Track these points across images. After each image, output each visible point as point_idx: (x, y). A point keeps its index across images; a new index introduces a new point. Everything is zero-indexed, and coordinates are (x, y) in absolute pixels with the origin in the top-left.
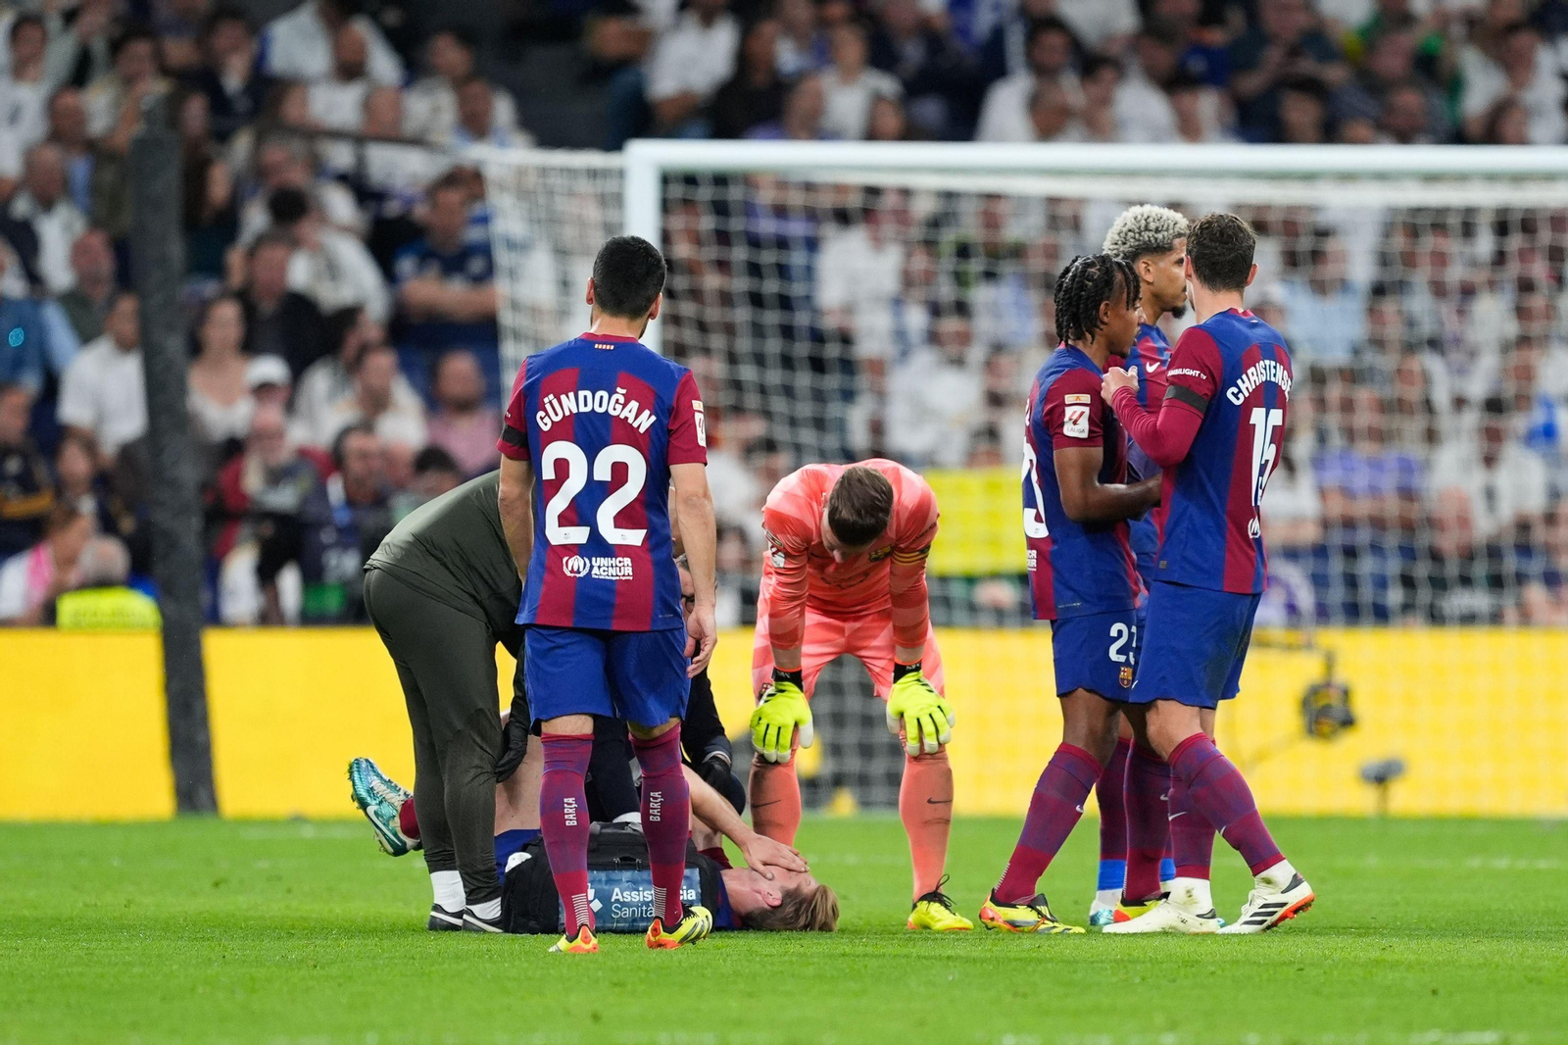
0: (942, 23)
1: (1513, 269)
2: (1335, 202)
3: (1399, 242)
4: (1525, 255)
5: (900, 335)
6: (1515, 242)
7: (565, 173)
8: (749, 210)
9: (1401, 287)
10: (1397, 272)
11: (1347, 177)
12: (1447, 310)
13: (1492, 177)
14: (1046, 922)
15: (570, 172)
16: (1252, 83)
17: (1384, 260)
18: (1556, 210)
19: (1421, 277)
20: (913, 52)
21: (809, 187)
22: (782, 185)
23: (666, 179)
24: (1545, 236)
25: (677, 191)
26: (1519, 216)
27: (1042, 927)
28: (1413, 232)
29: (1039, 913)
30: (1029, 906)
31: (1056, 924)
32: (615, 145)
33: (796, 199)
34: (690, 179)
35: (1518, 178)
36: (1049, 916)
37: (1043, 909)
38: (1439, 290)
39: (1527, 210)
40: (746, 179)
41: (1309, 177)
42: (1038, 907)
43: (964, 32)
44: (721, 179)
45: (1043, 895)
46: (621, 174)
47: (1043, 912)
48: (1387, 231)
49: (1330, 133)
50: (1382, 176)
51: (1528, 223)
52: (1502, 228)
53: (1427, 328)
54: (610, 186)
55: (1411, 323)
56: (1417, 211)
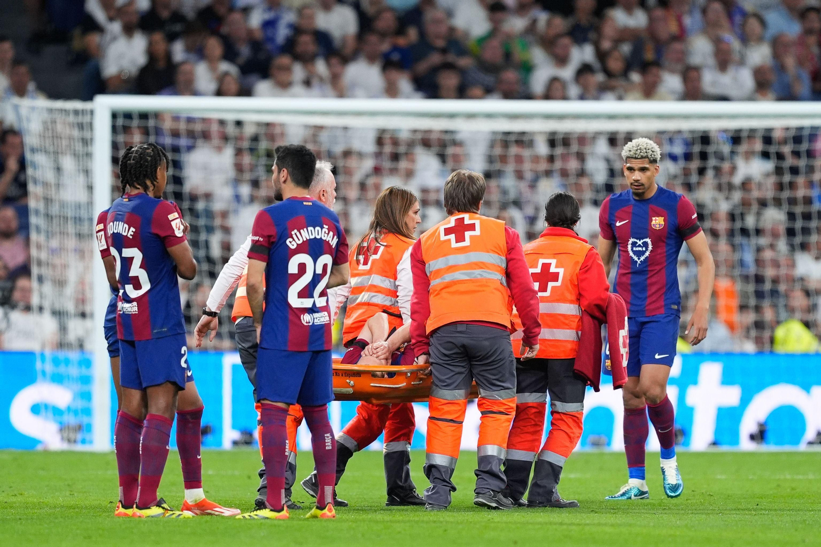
0: (259, 35)
1: (558, 165)
2: (463, 128)
3: (498, 151)
4: (564, 157)
5: (237, 198)
6: (559, 151)
7: (63, 112)
8: (158, 131)
9: (499, 174)
10: (497, 166)
11: (471, 116)
12: (523, 186)
13: (548, 117)
14: (169, 512)
15: (66, 112)
16: (423, 67)
17: (490, 159)
18: (580, 133)
19: (510, 168)
20: (245, 51)
21: (190, 120)
22: (176, 118)
23: (114, 116)
24: (574, 148)
25: (120, 122)
26: (561, 136)
27: (167, 515)
28: (506, 144)
29: (163, 508)
30: (157, 506)
31: (174, 512)
32: (89, 97)
33: (182, 126)
34: (128, 116)
35: (561, 117)
36: (169, 509)
37: (165, 505)
38: (519, 175)
39: (566, 134)
40: (157, 115)
41: (452, 116)
42: (162, 505)
43: (271, 40)
44: (144, 116)
45: (162, 498)
46: (92, 112)
47: (166, 507)
48: (492, 145)
49: (462, 93)
50: (489, 116)
51: (566, 141)
52: (552, 143)
53: (512, 195)
54: (87, 119)
55: (505, 192)
56: (508, 134)
